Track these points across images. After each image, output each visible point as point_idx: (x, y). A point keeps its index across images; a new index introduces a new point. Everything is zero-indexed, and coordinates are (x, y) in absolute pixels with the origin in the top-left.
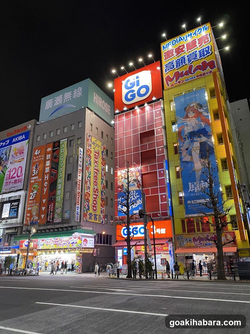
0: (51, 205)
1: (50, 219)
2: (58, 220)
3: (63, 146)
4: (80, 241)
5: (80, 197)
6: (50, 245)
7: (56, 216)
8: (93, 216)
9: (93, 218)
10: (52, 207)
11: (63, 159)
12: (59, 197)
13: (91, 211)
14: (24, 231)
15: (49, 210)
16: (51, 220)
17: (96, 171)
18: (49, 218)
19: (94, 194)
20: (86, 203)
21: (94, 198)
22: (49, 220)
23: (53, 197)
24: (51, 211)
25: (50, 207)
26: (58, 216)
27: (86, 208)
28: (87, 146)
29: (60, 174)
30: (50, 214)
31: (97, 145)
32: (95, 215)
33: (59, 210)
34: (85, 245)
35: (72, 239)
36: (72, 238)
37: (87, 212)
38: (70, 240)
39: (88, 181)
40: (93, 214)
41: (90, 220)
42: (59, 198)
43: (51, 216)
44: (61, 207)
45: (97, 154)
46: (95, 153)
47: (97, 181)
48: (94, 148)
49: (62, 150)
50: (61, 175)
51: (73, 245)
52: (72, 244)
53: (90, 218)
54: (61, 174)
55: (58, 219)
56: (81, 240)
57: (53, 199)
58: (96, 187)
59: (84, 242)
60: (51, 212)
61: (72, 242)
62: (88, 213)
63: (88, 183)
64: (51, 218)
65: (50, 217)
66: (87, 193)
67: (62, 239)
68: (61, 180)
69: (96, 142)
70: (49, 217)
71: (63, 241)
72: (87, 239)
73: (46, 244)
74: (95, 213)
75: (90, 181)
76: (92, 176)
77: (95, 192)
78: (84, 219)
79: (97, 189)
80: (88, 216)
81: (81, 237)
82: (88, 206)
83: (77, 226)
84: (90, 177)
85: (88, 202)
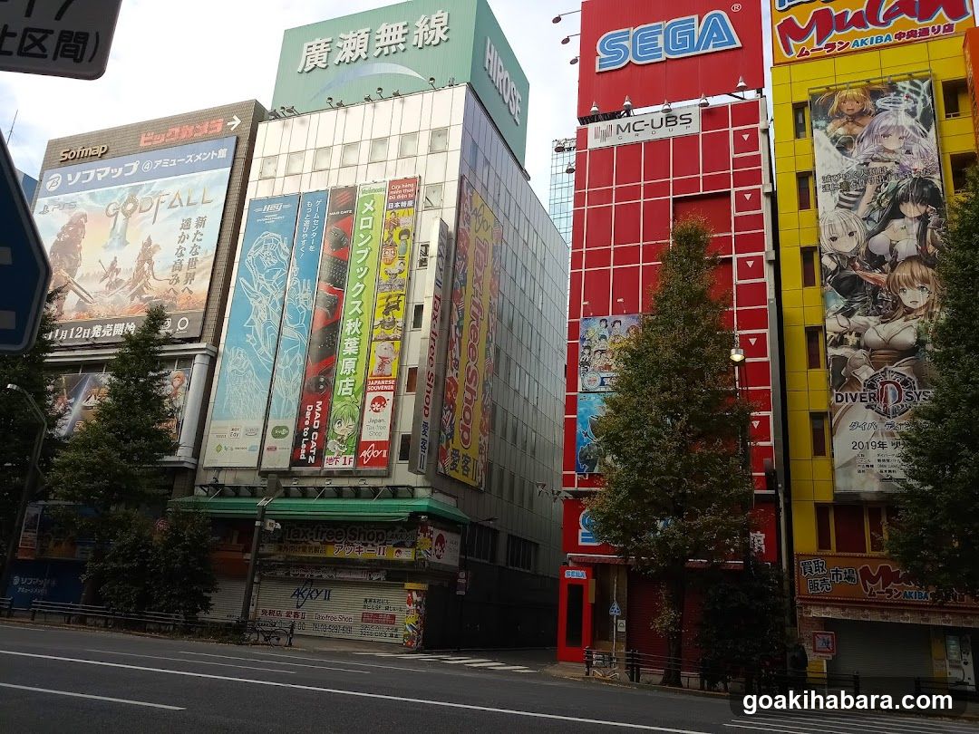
0: (315, 408)
1: (308, 454)
2: (341, 460)
3: (369, 206)
4: (428, 540)
5: (432, 390)
6: (306, 542)
7: (332, 444)
8: (461, 460)
9: (460, 465)
10: (318, 415)
11: (366, 251)
12: (347, 380)
13: (457, 443)
14: (201, 486)
15: (307, 423)
16: (312, 460)
17: (476, 311)
18: (303, 451)
19: (468, 389)
20: (448, 412)
21: (467, 400)
22: (303, 457)
23: (322, 380)
24: (315, 427)
25: (308, 414)
26: (341, 448)
27: (446, 432)
28: (461, 222)
29: (354, 302)
30: (309, 436)
31: (483, 221)
32: (467, 459)
33: (344, 427)
34: (439, 557)
35: (396, 532)
37: (448, 446)
38: (390, 533)
39: (457, 339)
40: (461, 454)
41: (453, 474)
42: (348, 384)
43: (314, 444)
44: (353, 419)
45: (481, 254)
46: (477, 249)
47: (475, 344)
48: (476, 232)
49: (362, 219)
50: (357, 308)
51: (399, 551)
52: (396, 550)
53: (454, 468)
54: (359, 303)
55: (339, 459)
56: (429, 537)
57: (322, 387)
58: (472, 364)
59: (436, 544)
60: (316, 430)
61: (395, 542)
63: (456, 346)
64: (314, 451)
65: (308, 449)
66: (451, 378)
67: (358, 528)
68: (357, 325)
69: (481, 211)
70: (304, 446)
71: (362, 535)
72: (446, 535)
73: (292, 539)
74: (465, 452)
75: (460, 339)
76: (466, 323)
77: (470, 382)
78: (441, 466)
79: (474, 371)
80: (449, 461)
81: (429, 528)
82: (452, 426)
83: (413, 488)
84: (461, 328)
85: (451, 411)
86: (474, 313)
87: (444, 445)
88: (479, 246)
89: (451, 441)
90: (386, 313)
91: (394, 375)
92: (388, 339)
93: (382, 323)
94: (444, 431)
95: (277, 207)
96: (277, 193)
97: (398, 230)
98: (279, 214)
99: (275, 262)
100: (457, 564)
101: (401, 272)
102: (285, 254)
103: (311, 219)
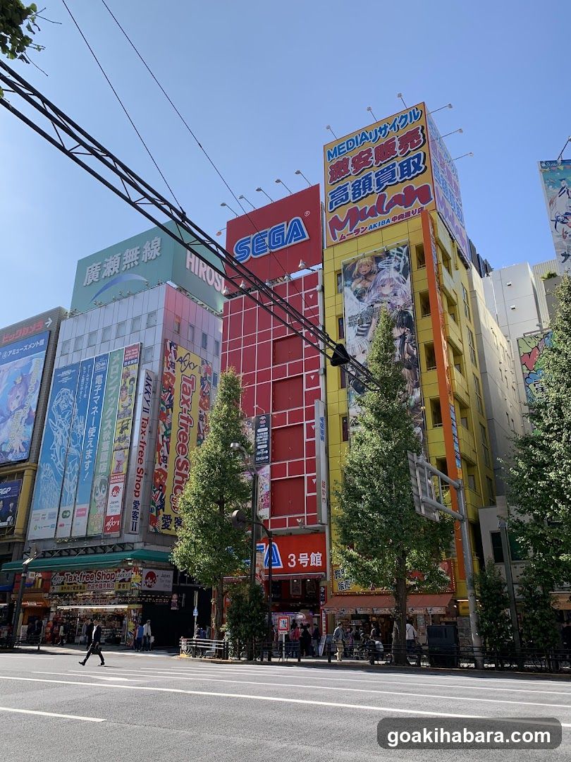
4: (139, 577)
5: (142, 479)
6: (76, 583)
8: (173, 522)
9: (172, 524)
13: (168, 511)
14: (25, 552)
17: (185, 422)
19: (177, 474)
20: (157, 492)
21: (177, 482)
27: (156, 505)
28: (165, 367)
31: (189, 364)
32: (179, 520)
34: (149, 586)
36: (122, 570)
37: (158, 514)
38: (118, 573)
39: (165, 443)
40: (173, 518)
41: (165, 531)
45: (189, 385)
46: (184, 382)
47: (185, 444)
48: (182, 372)
51: (123, 585)
53: (166, 526)
56: (139, 574)
58: (182, 458)
59: (147, 578)
61: (120, 579)
62: (161, 516)
63: (164, 448)
66: (160, 470)
67: (102, 572)
69: (187, 358)
72: (156, 572)
73: (68, 582)
74: (177, 516)
75: (168, 443)
76: (174, 432)
77: (180, 469)
78: (151, 527)
79: (184, 461)
80: (160, 523)
81: (140, 568)
82: (162, 501)
83: (133, 544)
84: (169, 436)
85: (161, 490)
86: (181, 424)
87: (154, 514)
88: (185, 379)
89: (161, 510)
90: (121, 432)
91: (125, 472)
92: (122, 449)
93: (119, 439)
94: (154, 504)
95: (69, 372)
96: (69, 364)
97: (130, 378)
98: (70, 376)
99: (67, 406)
100: (171, 590)
101: (130, 405)
102: (72, 401)
103: (85, 377)
